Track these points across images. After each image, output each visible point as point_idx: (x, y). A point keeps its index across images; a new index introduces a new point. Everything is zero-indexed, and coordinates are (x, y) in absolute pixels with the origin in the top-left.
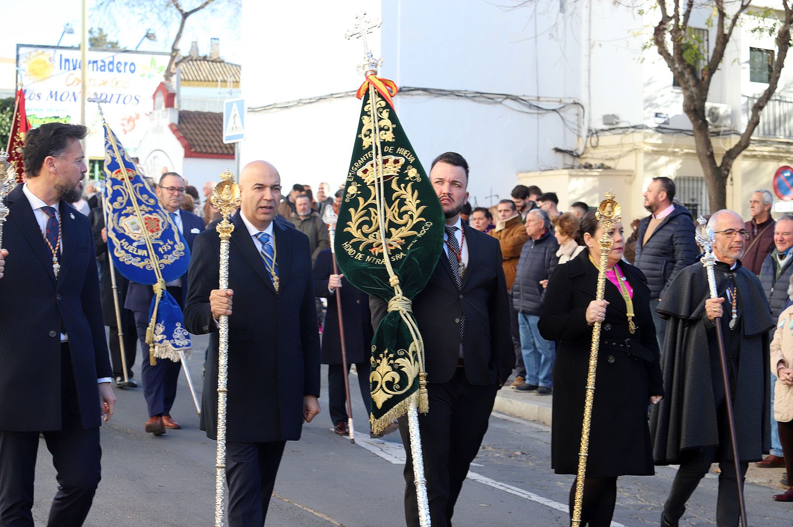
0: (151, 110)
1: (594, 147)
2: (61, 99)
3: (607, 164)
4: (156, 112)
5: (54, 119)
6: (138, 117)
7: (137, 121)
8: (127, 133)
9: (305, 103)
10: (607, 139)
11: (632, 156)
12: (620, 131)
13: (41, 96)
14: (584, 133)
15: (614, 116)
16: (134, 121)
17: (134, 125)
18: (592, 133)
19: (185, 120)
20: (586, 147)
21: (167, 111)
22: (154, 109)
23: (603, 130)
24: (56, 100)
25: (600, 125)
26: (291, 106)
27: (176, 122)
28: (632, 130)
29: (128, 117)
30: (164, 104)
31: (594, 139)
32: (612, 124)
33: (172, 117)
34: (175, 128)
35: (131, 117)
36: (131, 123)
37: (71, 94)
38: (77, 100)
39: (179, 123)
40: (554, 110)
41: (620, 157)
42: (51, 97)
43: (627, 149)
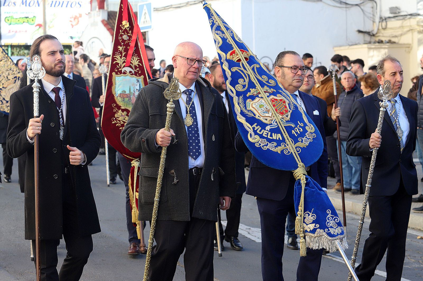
0: (90, 11)
1: (384, 29)
2: (29, 5)
3: (393, 40)
4: (93, 13)
5: (25, 18)
6: (81, 16)
7: (80, 19)
8: (74, 27)
9: (191, 4)
10: (392, 24)
11: (410, 34)
12: (401, 18)
13: (16, 4)
14: (377, 20)
15: (397, 8)
16: (78, 18)
17: (78, 22)
18: (382, 19)
19: (112, 18)
20: (378, 29)
21: (100, 11)
22: (91, 10)
23: (389, 18)
24: (26, 6)
25: (388, 14)
26: (182, 6)
27: (106, 19)
28: (409, 17)
29: (74, 16)
30: (97, 7)
31: (384, 24)
32: (396, 13)
33: (103, 15)
34: (105, 22)
35: (76, 16)
36: (76, 20)
37: (36, 2)
38: (40, 5)
39: (108, 19)
40: (357, 5)
41: (401, 35)
42: (23, 4)
43: (406, 30)
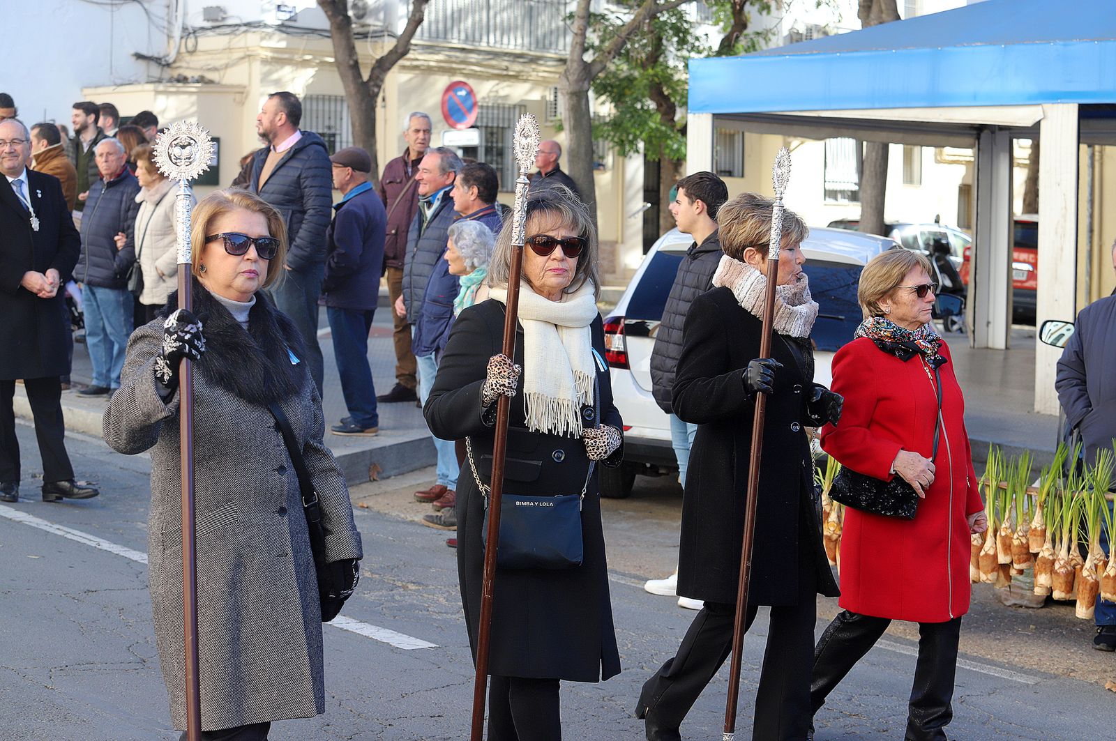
1: (192, 53)
3: (209, 76)
10: (208, 42)
11: (244, 66)
12: (228, 30)
14: (177, 33)
15: (219, 9)
18: (188, 32)
20: (179, 53)
23: (203, 29)
25: (198, 21)
28: (244, 28)
31: (191, 42)
32: (217, 20)
41: (227, 66)
43: (236, 55)
